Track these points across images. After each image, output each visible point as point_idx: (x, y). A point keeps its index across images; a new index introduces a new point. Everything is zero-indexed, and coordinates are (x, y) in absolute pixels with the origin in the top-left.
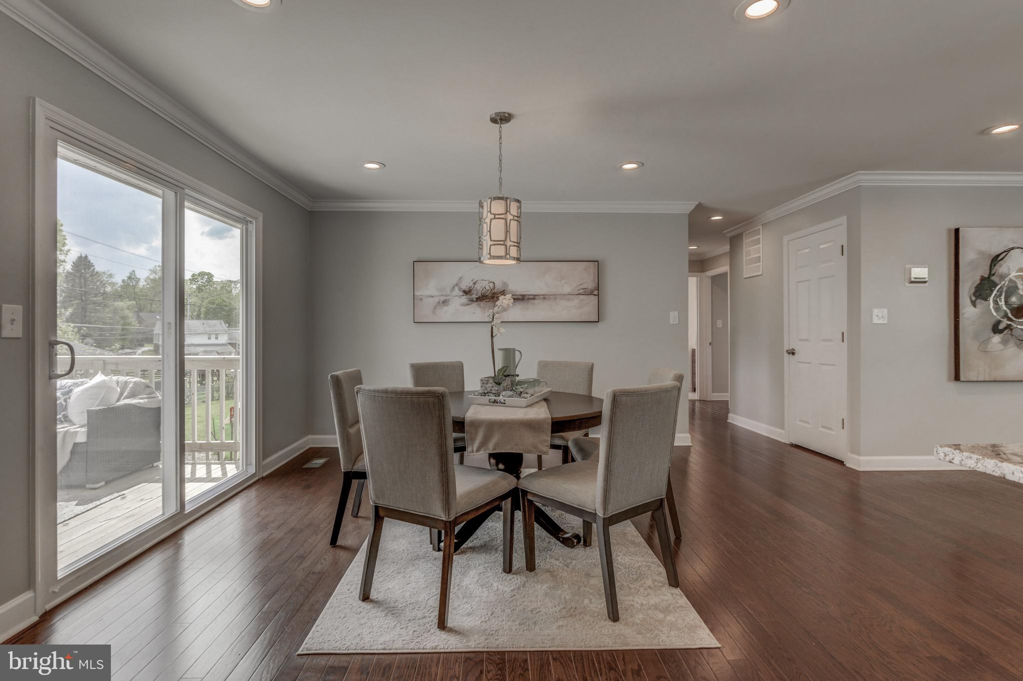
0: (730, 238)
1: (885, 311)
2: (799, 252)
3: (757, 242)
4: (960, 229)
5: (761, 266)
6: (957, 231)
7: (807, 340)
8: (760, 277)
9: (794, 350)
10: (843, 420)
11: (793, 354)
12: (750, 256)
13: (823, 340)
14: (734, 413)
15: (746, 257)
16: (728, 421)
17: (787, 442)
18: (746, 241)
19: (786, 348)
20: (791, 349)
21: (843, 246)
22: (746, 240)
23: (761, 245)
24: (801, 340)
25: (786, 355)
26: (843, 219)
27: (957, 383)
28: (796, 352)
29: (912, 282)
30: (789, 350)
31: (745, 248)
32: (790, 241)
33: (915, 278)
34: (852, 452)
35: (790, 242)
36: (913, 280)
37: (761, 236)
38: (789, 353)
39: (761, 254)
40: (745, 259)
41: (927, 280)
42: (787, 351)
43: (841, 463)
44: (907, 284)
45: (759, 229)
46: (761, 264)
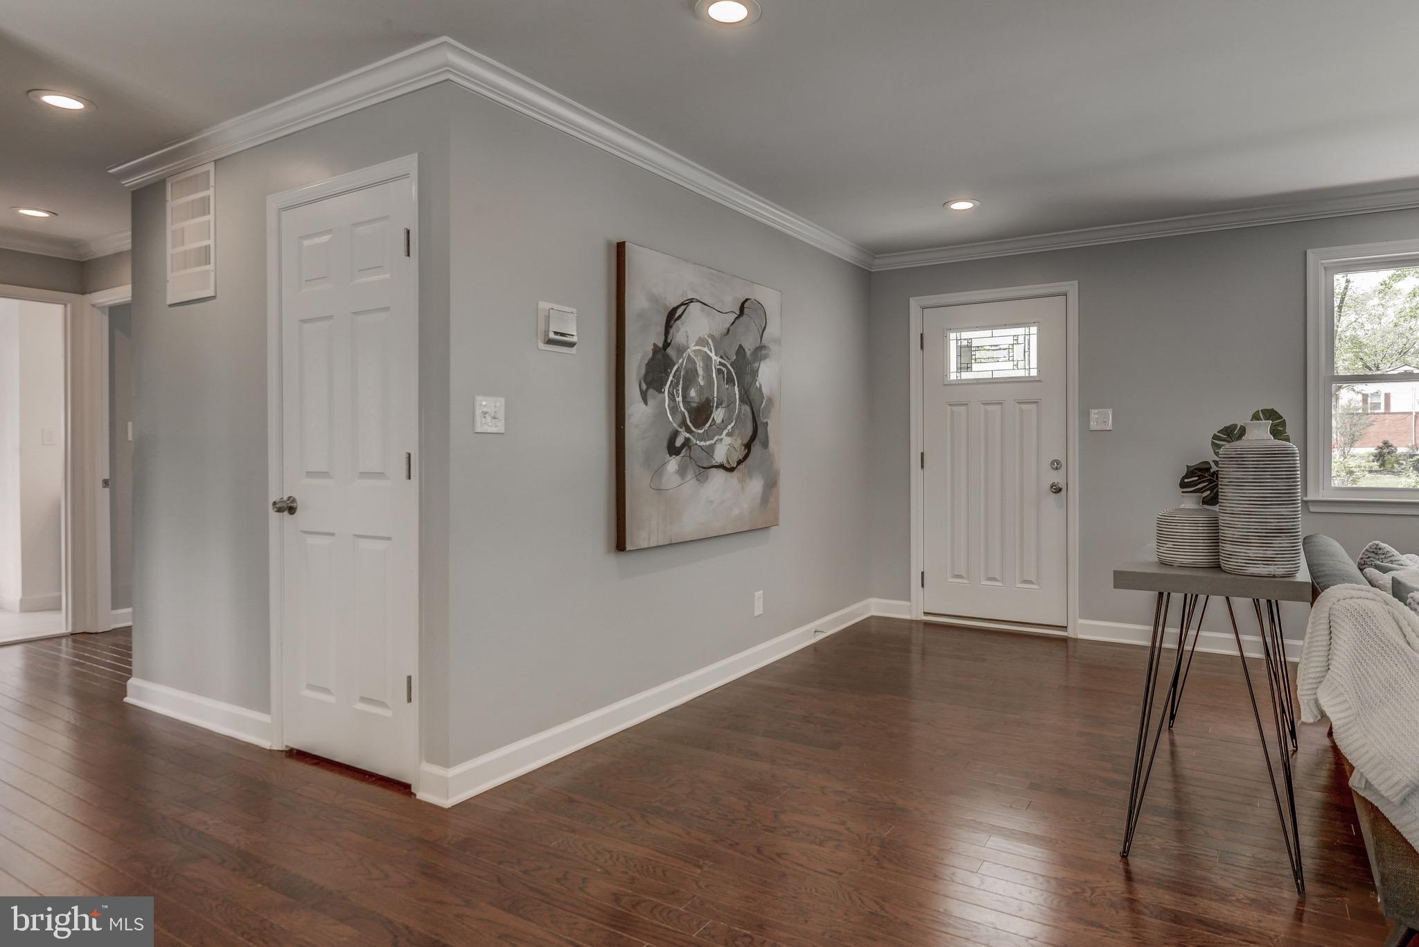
0: (133, 193)
1: (500, 402)
2: (306, 243)
3: (203, 207)
4: (627, 244)
5: (212, 274)
6: (621, 247)
7: (324, 475)
8: (209, 303)
9: (294, 501)
10: (409, 678)
11: (292, 510)
12: (183, 244)
13: (364, 475)
14: (145, 677)
15: (174, 246)
16: (127, 700)
17: (278, 746)
18: (176, 202)
19: (274, 496)
20: (285, 499)
21: (408, 232)
22: (172, 200)
23: (211, 217)
24: (310, 474)
25: (273, 516)
26: (410, 163)
27: (623, 557)
28: (299, 505)
29: (550, 342)
30: (282, 501)
31: (172, 224)
32: (286, 209)
33: (556, 333)
34: (431, 760)
35: (283, 213)
36: (552, 336)
37: (211, 192)
38: (280, 510)
39: (211, 242)
40: (170, 251)
41: (575, 339)
42: (275, 503)
43: (404, 788)
44: (542, 346)
45: (208, 173)
46: (211, 267)
